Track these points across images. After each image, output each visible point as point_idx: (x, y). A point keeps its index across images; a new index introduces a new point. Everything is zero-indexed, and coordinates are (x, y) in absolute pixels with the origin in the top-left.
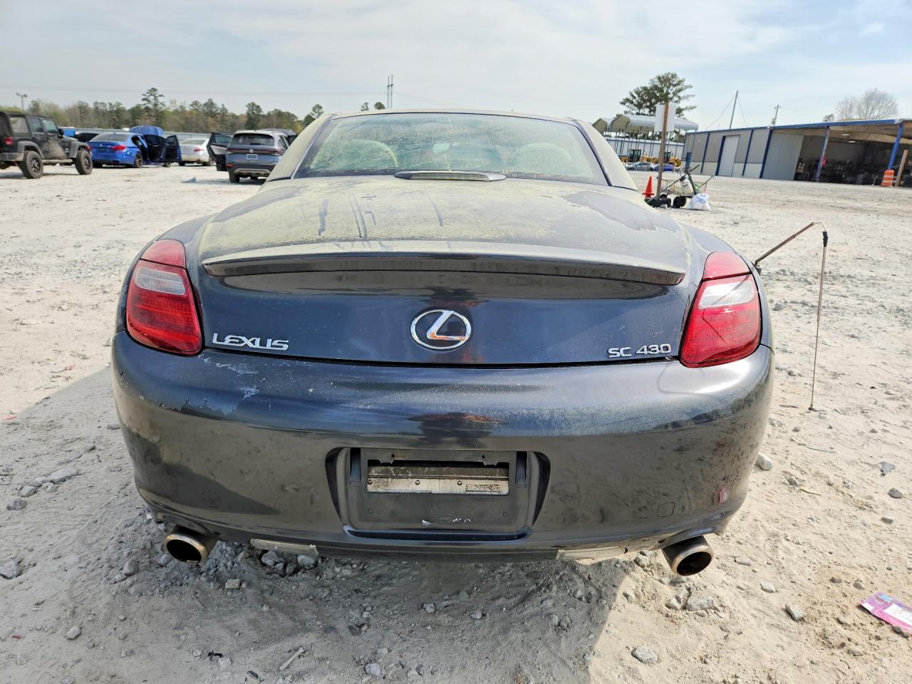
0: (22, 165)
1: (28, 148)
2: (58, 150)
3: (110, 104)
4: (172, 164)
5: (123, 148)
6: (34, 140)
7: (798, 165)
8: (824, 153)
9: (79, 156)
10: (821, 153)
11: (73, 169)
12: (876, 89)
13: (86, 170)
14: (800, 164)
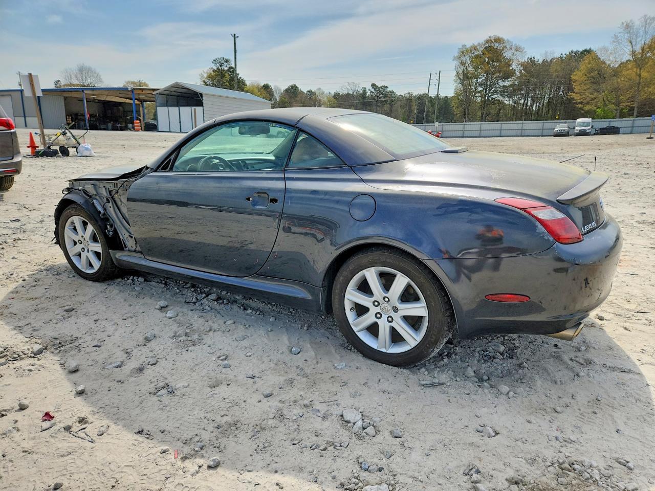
7: (66, 118)
8: (86, 109)
10: (84, 110)
12: (83, 64)
14: (68, 117)
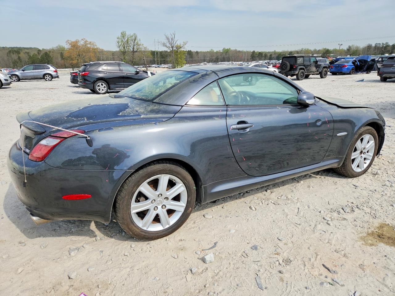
0: (297, 75)
1: (301, 69)
2: (314, 69)
3: (383, 44)
4: (372, 72)
5: (346, 66)
6: (304, 66)
9: (322, 71)
11: (319, 76)
13: (324, 77)
